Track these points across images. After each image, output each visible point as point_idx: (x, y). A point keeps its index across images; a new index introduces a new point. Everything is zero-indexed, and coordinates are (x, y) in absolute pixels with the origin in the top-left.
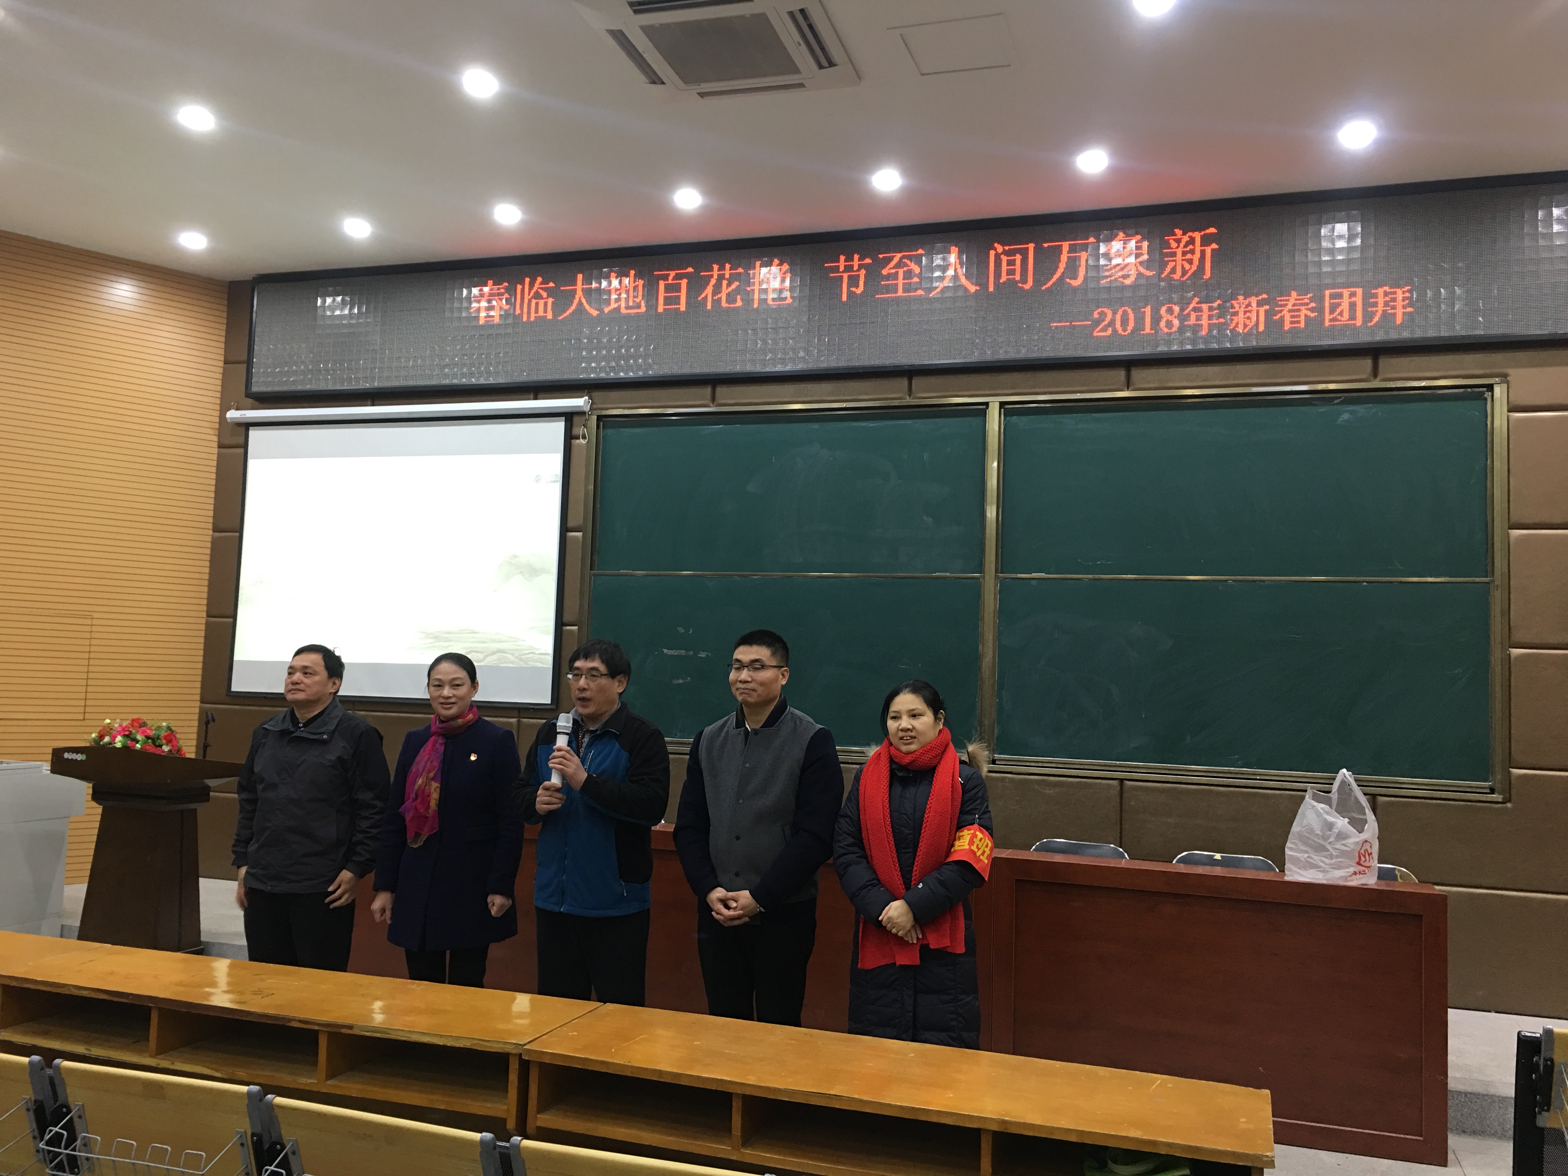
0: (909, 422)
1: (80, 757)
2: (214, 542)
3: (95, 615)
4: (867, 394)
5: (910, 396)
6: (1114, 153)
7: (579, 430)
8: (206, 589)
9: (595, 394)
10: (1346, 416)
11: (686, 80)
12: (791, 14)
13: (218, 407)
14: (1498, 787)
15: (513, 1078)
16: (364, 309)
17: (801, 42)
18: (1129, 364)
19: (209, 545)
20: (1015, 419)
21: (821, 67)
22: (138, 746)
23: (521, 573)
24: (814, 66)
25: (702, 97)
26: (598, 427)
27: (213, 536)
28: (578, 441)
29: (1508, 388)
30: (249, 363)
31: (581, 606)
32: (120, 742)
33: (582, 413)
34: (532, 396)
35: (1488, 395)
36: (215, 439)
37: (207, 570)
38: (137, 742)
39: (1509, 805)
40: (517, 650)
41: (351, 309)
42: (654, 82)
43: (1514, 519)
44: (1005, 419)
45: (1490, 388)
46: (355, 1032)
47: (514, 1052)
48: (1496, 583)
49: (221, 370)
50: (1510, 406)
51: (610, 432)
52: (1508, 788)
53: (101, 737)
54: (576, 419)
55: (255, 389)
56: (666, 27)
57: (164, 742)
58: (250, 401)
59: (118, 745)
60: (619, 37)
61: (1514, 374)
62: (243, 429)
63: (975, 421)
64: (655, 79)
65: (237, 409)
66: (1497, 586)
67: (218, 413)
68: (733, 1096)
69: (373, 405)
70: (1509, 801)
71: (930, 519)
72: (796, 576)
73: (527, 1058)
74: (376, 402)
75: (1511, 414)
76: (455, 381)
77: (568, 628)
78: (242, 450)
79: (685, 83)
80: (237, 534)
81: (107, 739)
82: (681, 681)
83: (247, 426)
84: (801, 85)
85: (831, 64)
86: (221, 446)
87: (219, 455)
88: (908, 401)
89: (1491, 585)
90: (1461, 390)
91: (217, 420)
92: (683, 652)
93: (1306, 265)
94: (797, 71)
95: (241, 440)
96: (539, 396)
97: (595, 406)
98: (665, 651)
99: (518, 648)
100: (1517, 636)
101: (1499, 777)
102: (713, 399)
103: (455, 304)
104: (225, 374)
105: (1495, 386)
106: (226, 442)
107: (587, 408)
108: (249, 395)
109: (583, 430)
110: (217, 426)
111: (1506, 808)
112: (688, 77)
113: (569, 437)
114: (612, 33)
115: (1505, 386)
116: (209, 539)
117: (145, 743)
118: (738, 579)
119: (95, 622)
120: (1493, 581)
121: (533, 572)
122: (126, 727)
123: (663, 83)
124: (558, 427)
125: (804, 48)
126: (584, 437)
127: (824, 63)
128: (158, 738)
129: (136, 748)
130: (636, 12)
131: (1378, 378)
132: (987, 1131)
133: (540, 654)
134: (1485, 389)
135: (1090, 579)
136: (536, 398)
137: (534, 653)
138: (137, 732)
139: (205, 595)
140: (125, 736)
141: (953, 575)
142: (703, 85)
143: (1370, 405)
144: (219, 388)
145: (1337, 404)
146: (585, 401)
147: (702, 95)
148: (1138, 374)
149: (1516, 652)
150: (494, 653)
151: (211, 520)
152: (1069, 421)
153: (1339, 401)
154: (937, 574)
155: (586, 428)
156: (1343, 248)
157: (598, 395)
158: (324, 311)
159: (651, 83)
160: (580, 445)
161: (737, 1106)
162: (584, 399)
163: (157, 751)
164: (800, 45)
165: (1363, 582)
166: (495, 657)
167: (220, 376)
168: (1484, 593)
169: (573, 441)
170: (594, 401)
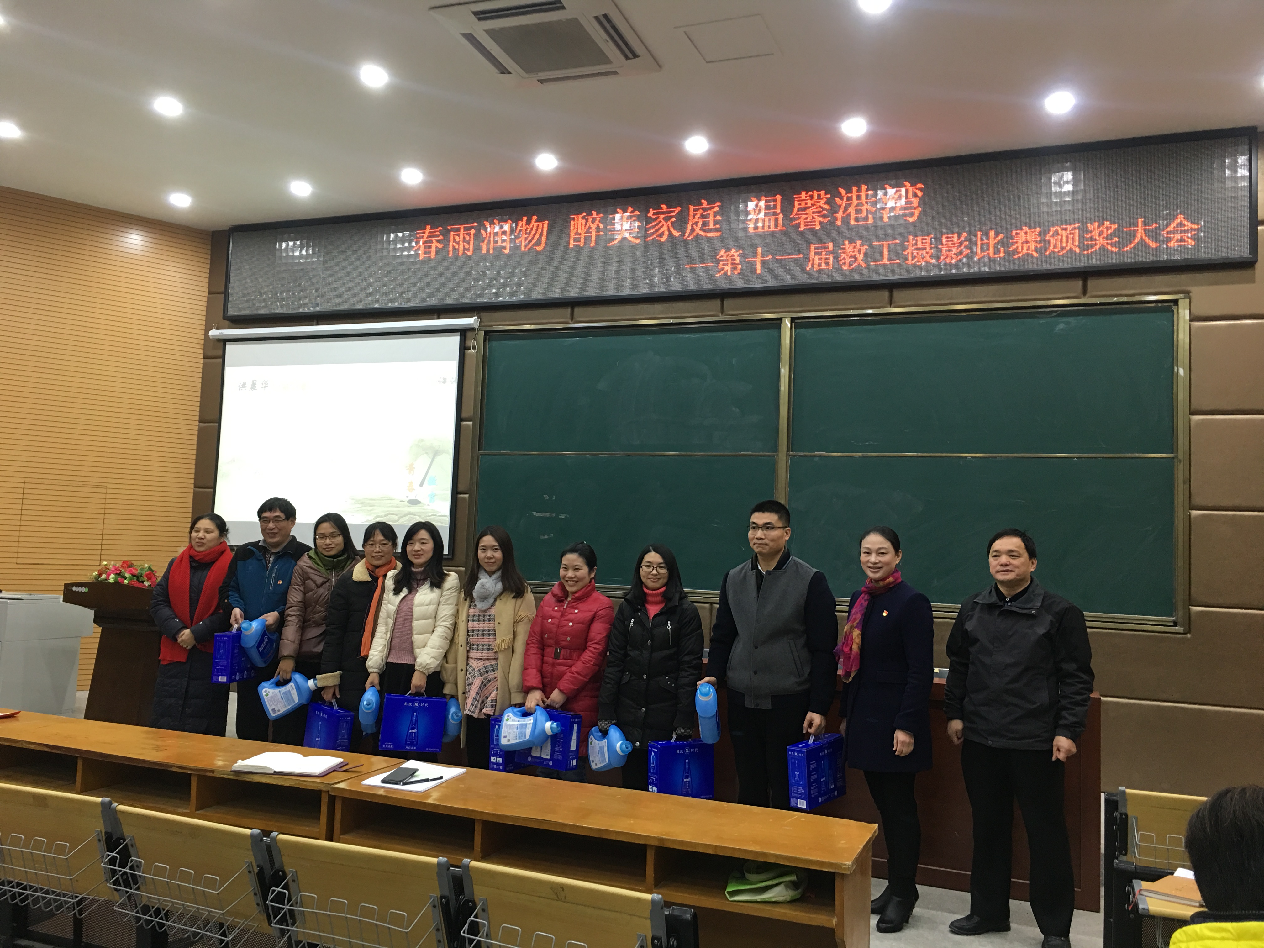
0: (721, 334)
1: (84, 590)
2: (200, 431)
3: (109, 486)
4: (690, 312)
5: (722, 313)
6: (871, 122)
7: (471, 343)
8: (193, 467)
9: (484, 315)
10: (1061, 326)
11: (527, 71)
12: (597, 18)
13: (203, 328)
14: (1180, 620)
15: (324, 808)
16: (311, 252)
17: (609, 39)
18: (891, 287)
19: (196, 433)
20: (803, 330)
21: (627, 58)
22: (126, 582)
23: (426, 453)
24: (622, 58)
25: (541, 83)
26: (485, 340)
27: (199, 426)
28: (470, 351)
29: (1190, 302)
30: (226, 294)
31: (471, 478)
32: (113, 578)
33: (473, 329)
34: (436, 317)
35: (1174, 308)
36: (202, 352)
37: (195, 452)
38: (126, 578)
39: (1189, 636)
40: (423, 513)
41: (301, 251)
42: (504, 73)
43: (1195, 406)
44: (795, 331)
45: (1176, 302)
46: (216, 775)
47: (324, 789)
48: (1179, 457)
49: (206, 299)
50: (1192, 317)
51: (495, 344)
52: (1189, 622)
53: (100, 575)
54: (469, 334)
55: (231, 312)
56: (502, 30)
57: (146, 578)
58: (227, 322)
59: (111, 581)
60: (470, 37)
61: (1195, 291)
62: (222, 344)
63: (773, 333)
64: (504, 71)
65: (218, 329)
66: (1180, 461)
67: (203, 332)
68: (476, 821)
69: (318, 325)
70: (1189, 632)
71: (738, 410)
72: (634, 454)
73: (333, 794)
74: (319, 323)
75: (1192, 323)
76: (377, 306)
77: (462, 495)
78: (220, 360)
79: (526, 73)
80: (217, 424)
81: (104, 576)
82: (546, 537)
83: (225, 341)
84: (615, 73)
85: (635, 56)
86: (205, 357)
87: (204, 364)
88: (721, 318)
89: (1176, 460)
90: (1153, 305)
91: (203, 337)
92: (548, 514)
93: (1039, 205)
94: (608, 62)
95: (220, 353)
96: (441, 316)
97: (483, 324)
98: (535, 513)
99: (424, 511)
100: (1197, 501)
101: (1180, 613)
102: (572, 318)
103: (378, 247)
104: (209, 301)
105: (1179, 300)
106: (209, 354)
107: (476, 326)
108: (226, 318)
109: (474, 342)
110: (202, 342)
111: (1187, 639)
112: (528, 69)
113: (463, 348)
114: (465, 35)
115: (1188, 300)
116: (197, 428)
117: (131, 579)
118: (590, 457)
119: (109, 491)
120: (1177, 457)
121: (436, 453)
122: (118, 567)
123: (510, 73)
124: (455, 340)
125: (611, 44)
126: (474, 348)
127: (630, 55)
128: (141, 576)
129: (125, 583)
130: (480, 19)
131: (1088, 295)
132: (651, 846)
133: (440, 516)
134: (1172, 304)
135: (859, 456)
136: (439, 318)
137: (436, 515)
138: (126, 571)
139: (193, 471)
140: (116, 574)
141: (754, 453)
142: (540, 74)
143: (1081, 317)
144: (204, 313)
145: (1055, 316)
146: (475, 320)
147: (541, 81)
148: (898, 294)
149: (1195, 513)
150: (405, 515)
151: (198, 413)
152: (844, 332)
153: (1056, 314)
154: (742, 453)
155: (475, 340)
156: (1069, 192)
157: (485, 315)
158: (281, 253)
159: (501, 73)
160: (472, 354)
161: (478, 828)
162: (474, 318)
163: (140, 586)
164: (608, 42)
165: (1074, 458)
166: (407, 518)
167: (205, 304)
168: (1169, 467)
169: (466, 351)
170: (482, 320)
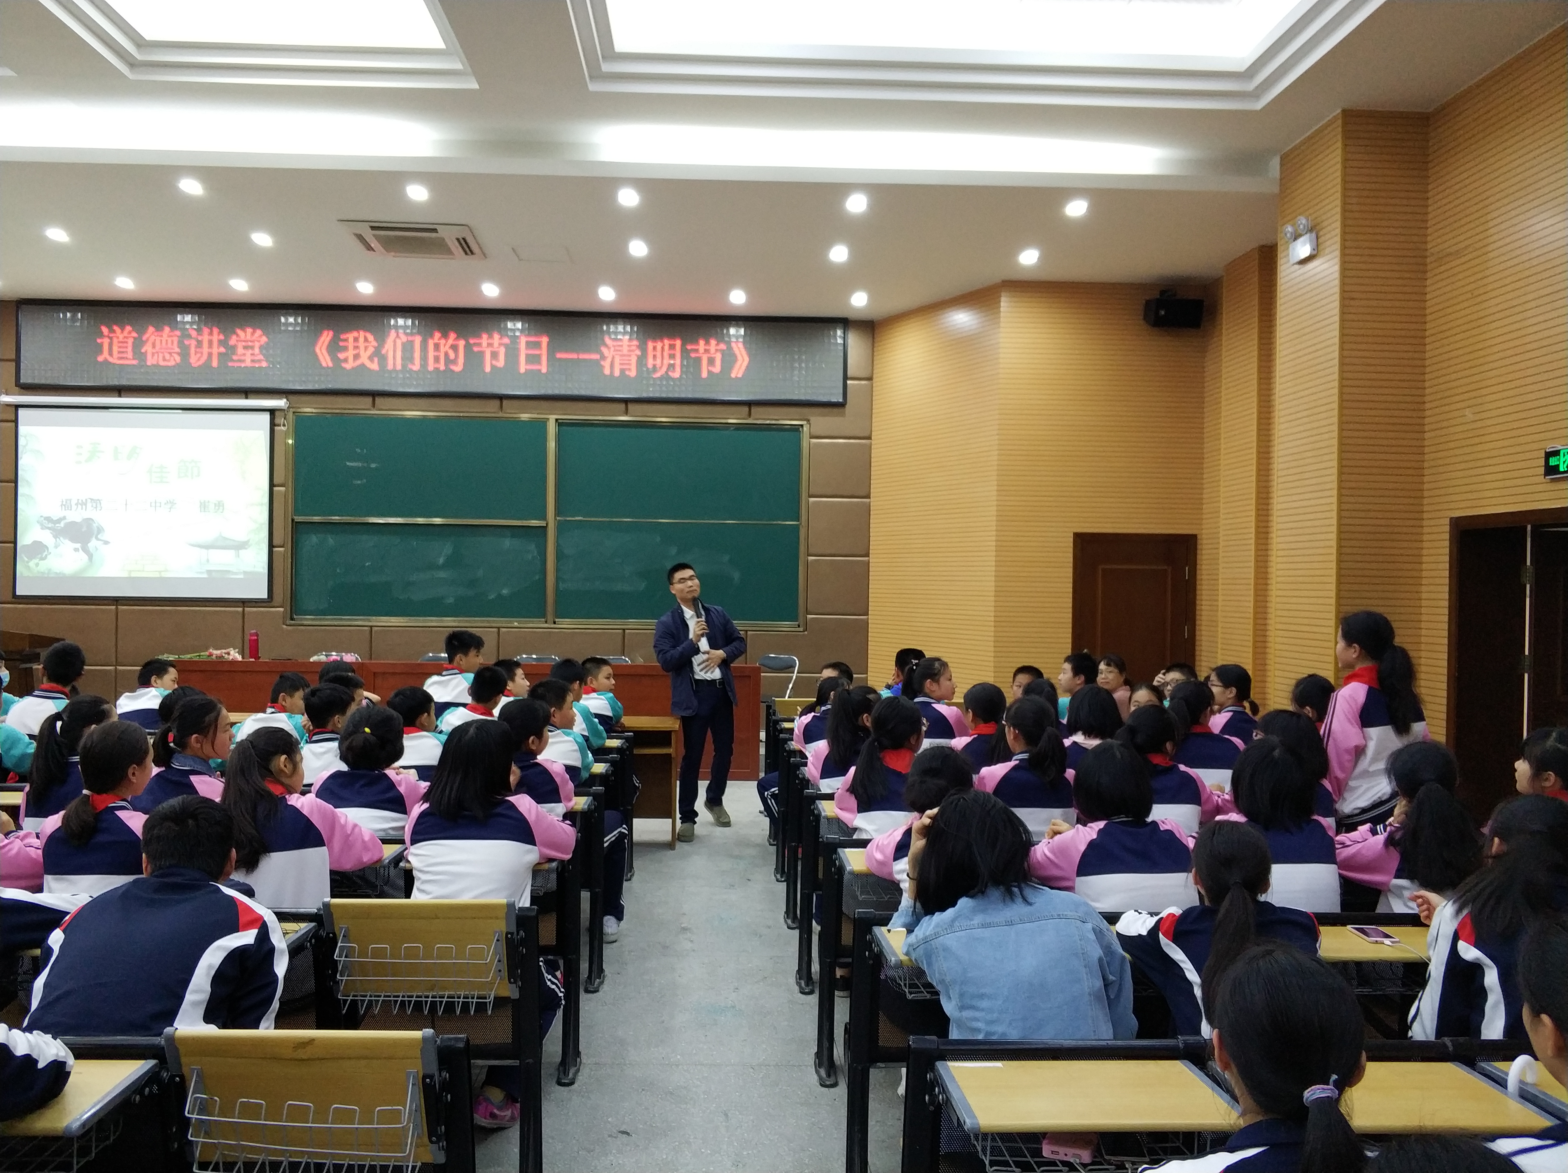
4: (476, 409)
5: (501, 411)
7: (279, 420)
9: (291, 398)
14: (801, 624)
18: (626, 402)
20: (564, 428)
21: (467, 255)
24: (464, 255)
26: (293, 419)
28: (279, 428)
29: (810, 426)
30: (17, 361)
31: (286, 535)
33: (282, 410)
34: (243, 397)
35: (801, 430)
43: (811, 492)
44: (558, 428)
48: (802, 524)
50: (811, 436)
51: (303, 423)
52: (806, 625)
54: (277, 413)
55: (23, 380)
58: (19, 389)
61: (813, 419)
62: (13, 409)
63: (541, 429)
65: (8, 395)
69: (120, 397)
70: (806, 631)
74: (122, 395)
75: (810, 440)
77: (278, 549)
78: (13, 424)
79: (387, 251)
80: (14, 485)
83: (17, 407)
88: (500, 414)
89: (800, 526)
90: (790, 426)
95: (12, 418)
96: (247, 397)
97: (291, 406)
100: (811, 551)
101: (801, 620)
102: (373, 406)
105: (804, 425)
107: (285, 406)
108: (19, 384)
109: (283, 421)
111: (805, 634)
113: (273, 425)
114: (357, 236)
123: (375, 251)
124: (265, 418)
125: (460, 248)
126: (284, 425)
127: (469, 253)
130: (372, 229)
131: (751, 418)
134: (800, 427)
143: (747, 432)
146: (284, 402)
147: (394, 256)
148: (631, 408)
149: (810, 558)
153: (731, 429)
159: (369, 250)
160: (282, 431)
162: (281, 400)
168: (796, 530)
169: (276, 428)
170: (290, 403)
